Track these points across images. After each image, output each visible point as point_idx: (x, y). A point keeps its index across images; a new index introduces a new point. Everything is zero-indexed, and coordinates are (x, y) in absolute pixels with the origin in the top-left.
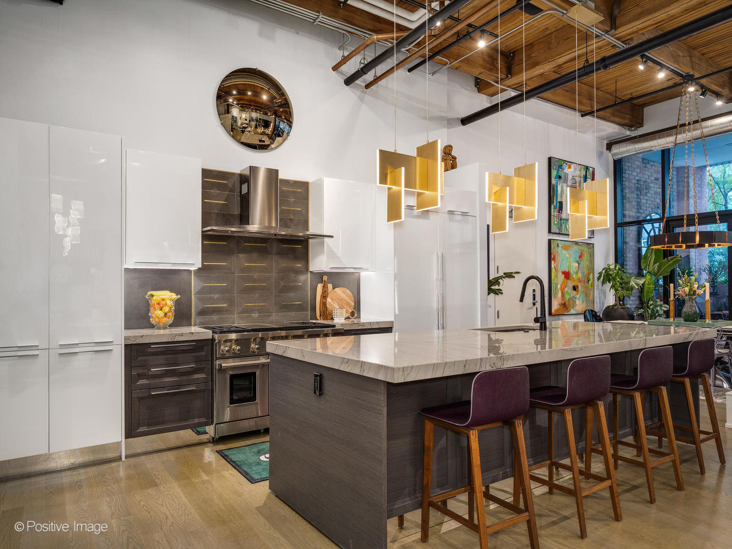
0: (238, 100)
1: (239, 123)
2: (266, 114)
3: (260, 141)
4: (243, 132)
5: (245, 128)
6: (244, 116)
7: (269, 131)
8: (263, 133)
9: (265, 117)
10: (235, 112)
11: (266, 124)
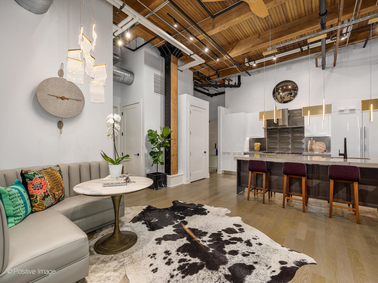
0: (282, 90)
1: (282, 96)
2: (290, 91)
3: (290, 99)
4: (284, 98)
5: (284, 97)
6: (284, 94)
7: (293, 95)
8: (291, 97)
9: (291, 92)
10: (281, 94)
11: (291, 94)
